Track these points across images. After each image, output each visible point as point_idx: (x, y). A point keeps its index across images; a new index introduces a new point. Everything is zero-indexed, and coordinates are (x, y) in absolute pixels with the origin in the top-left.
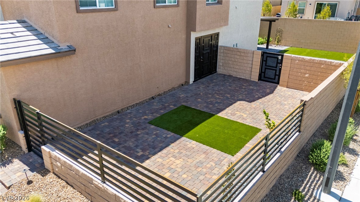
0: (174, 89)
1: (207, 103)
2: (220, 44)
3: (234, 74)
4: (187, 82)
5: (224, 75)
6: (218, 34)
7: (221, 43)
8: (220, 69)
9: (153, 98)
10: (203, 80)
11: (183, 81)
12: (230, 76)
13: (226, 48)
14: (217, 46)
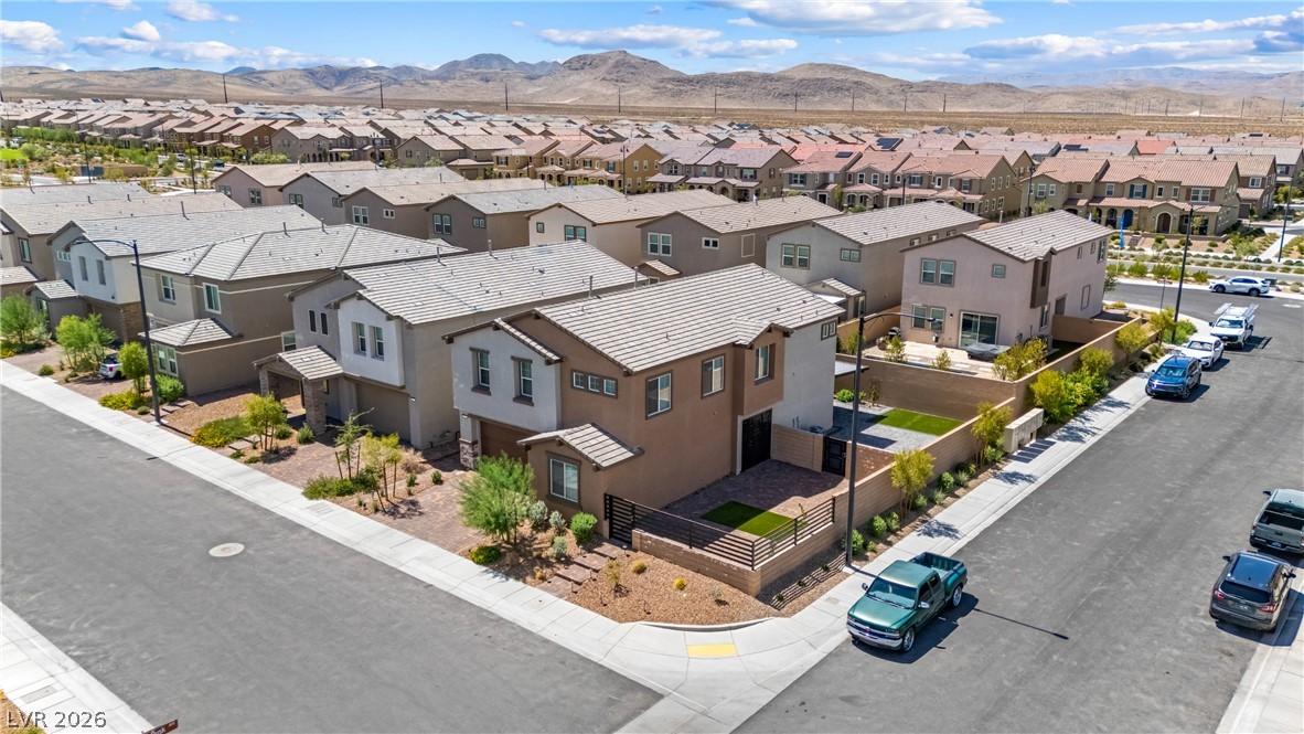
0: (718, 481)
1: (758, 498)
2: (773, 422)
3: (793, 462)
4: (733, 473)
5: (780, 462)
6: (770, 411)
7: (775, 420)
8: (774, 455)
9: (697, 493)
10: (753, 469)
11: (727, 472)
12: (788, 464)
13: (782, 429)
14: (770, 424)
